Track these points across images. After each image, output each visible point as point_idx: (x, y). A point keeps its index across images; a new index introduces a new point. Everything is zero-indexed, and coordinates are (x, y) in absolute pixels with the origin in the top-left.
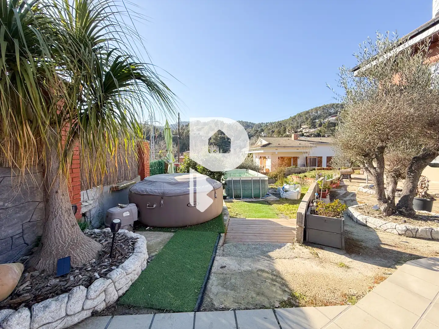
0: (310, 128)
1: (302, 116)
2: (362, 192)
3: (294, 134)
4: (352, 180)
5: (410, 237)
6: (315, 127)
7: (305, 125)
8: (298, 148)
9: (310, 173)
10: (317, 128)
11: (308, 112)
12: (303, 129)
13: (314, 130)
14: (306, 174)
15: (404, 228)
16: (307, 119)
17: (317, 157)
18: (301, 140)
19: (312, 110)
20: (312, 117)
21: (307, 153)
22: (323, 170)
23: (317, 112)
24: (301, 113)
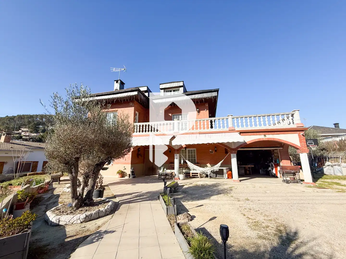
0: (31, 132)
1: (24, 119)
2: (66, 192)
3: (6, 136)
4: (61, 182)
5: (87, 222)
6: (37, 132)
7: (25, 128)
8: (7, 152)
9: (19, 180)
10: (39, 133)
11: (31, 117)
12: (23, 131)
13: (35, 134)
14: (12, 182)
15: (85, 216)
16: (29, 122)
17: (32, 162)
18: (14, 144)
19: (37, 116)
20: (35, 122)
21: (18, 157)
22: (36, 175)
23: (42, 119)
24: (23, 115)
